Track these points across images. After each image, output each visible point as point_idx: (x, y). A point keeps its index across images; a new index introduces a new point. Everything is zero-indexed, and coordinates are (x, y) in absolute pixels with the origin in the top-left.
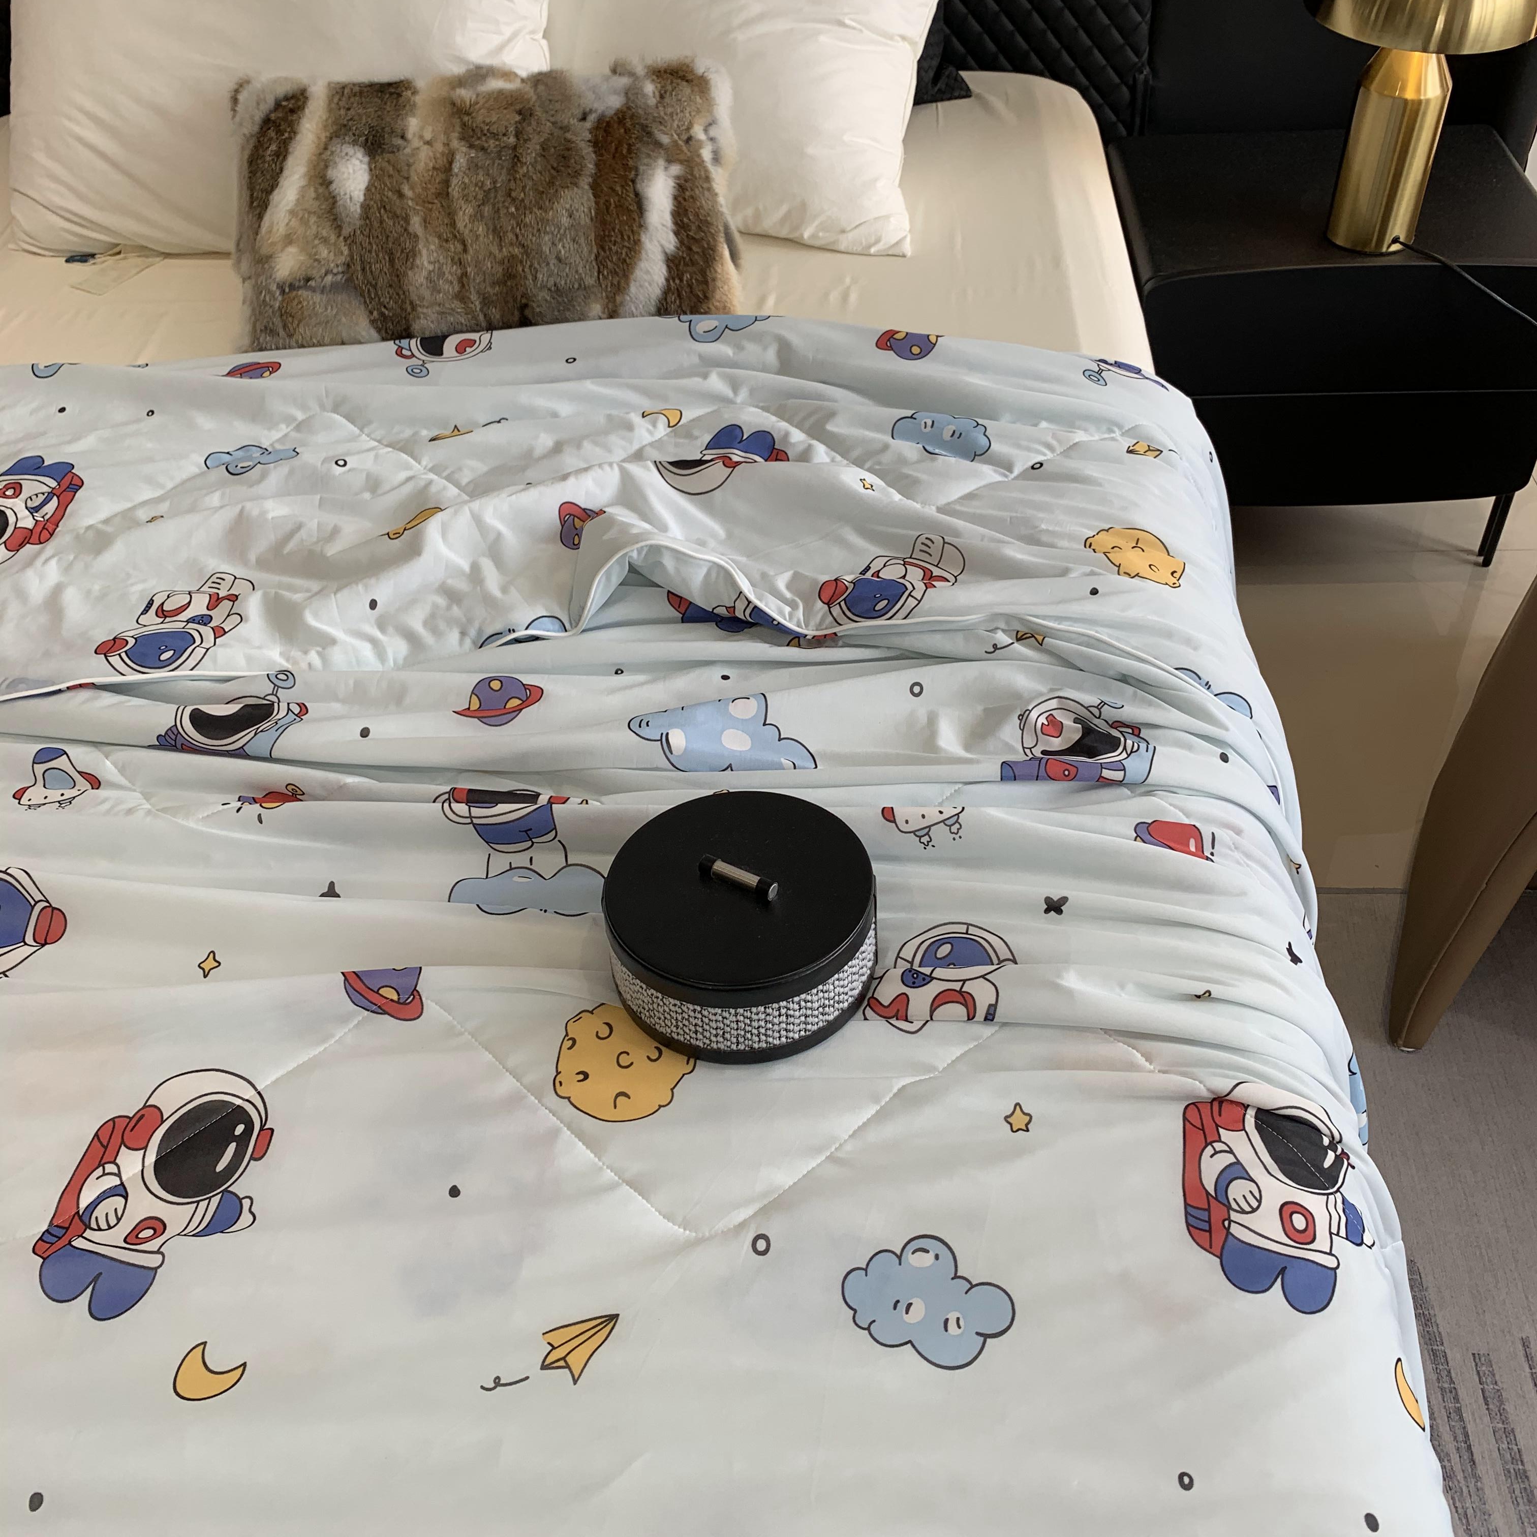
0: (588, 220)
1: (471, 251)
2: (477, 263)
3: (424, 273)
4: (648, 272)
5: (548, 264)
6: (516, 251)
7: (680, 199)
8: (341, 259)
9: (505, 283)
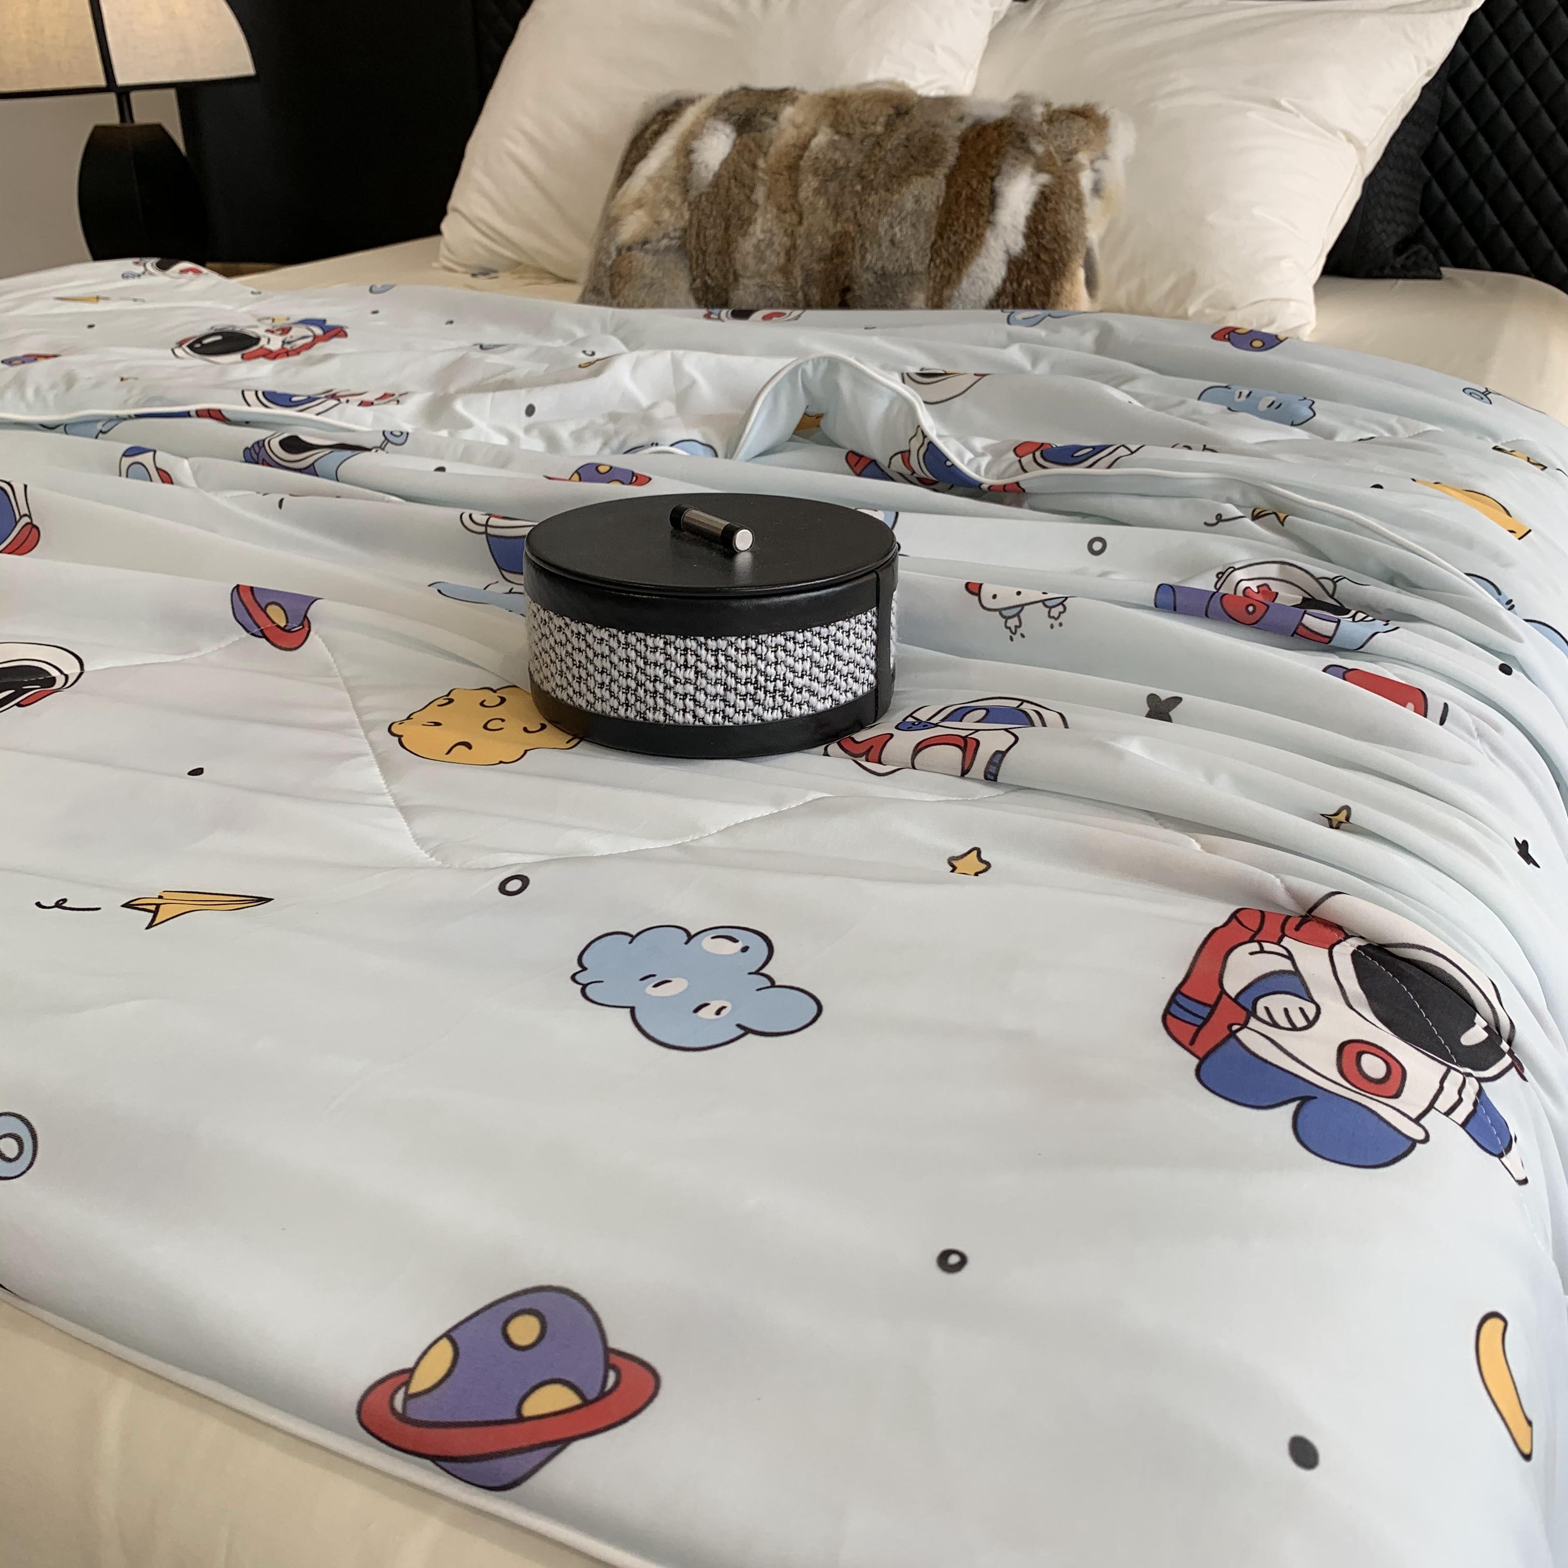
0: (933, 208)
1: (805, 223)
2: (809, 235)
3: (754, 241)
4: (984, 270)
5: (880, 246)
6: (851, 228)
7: (1040, 207)
8: (682, 224)
9: (832, 259)
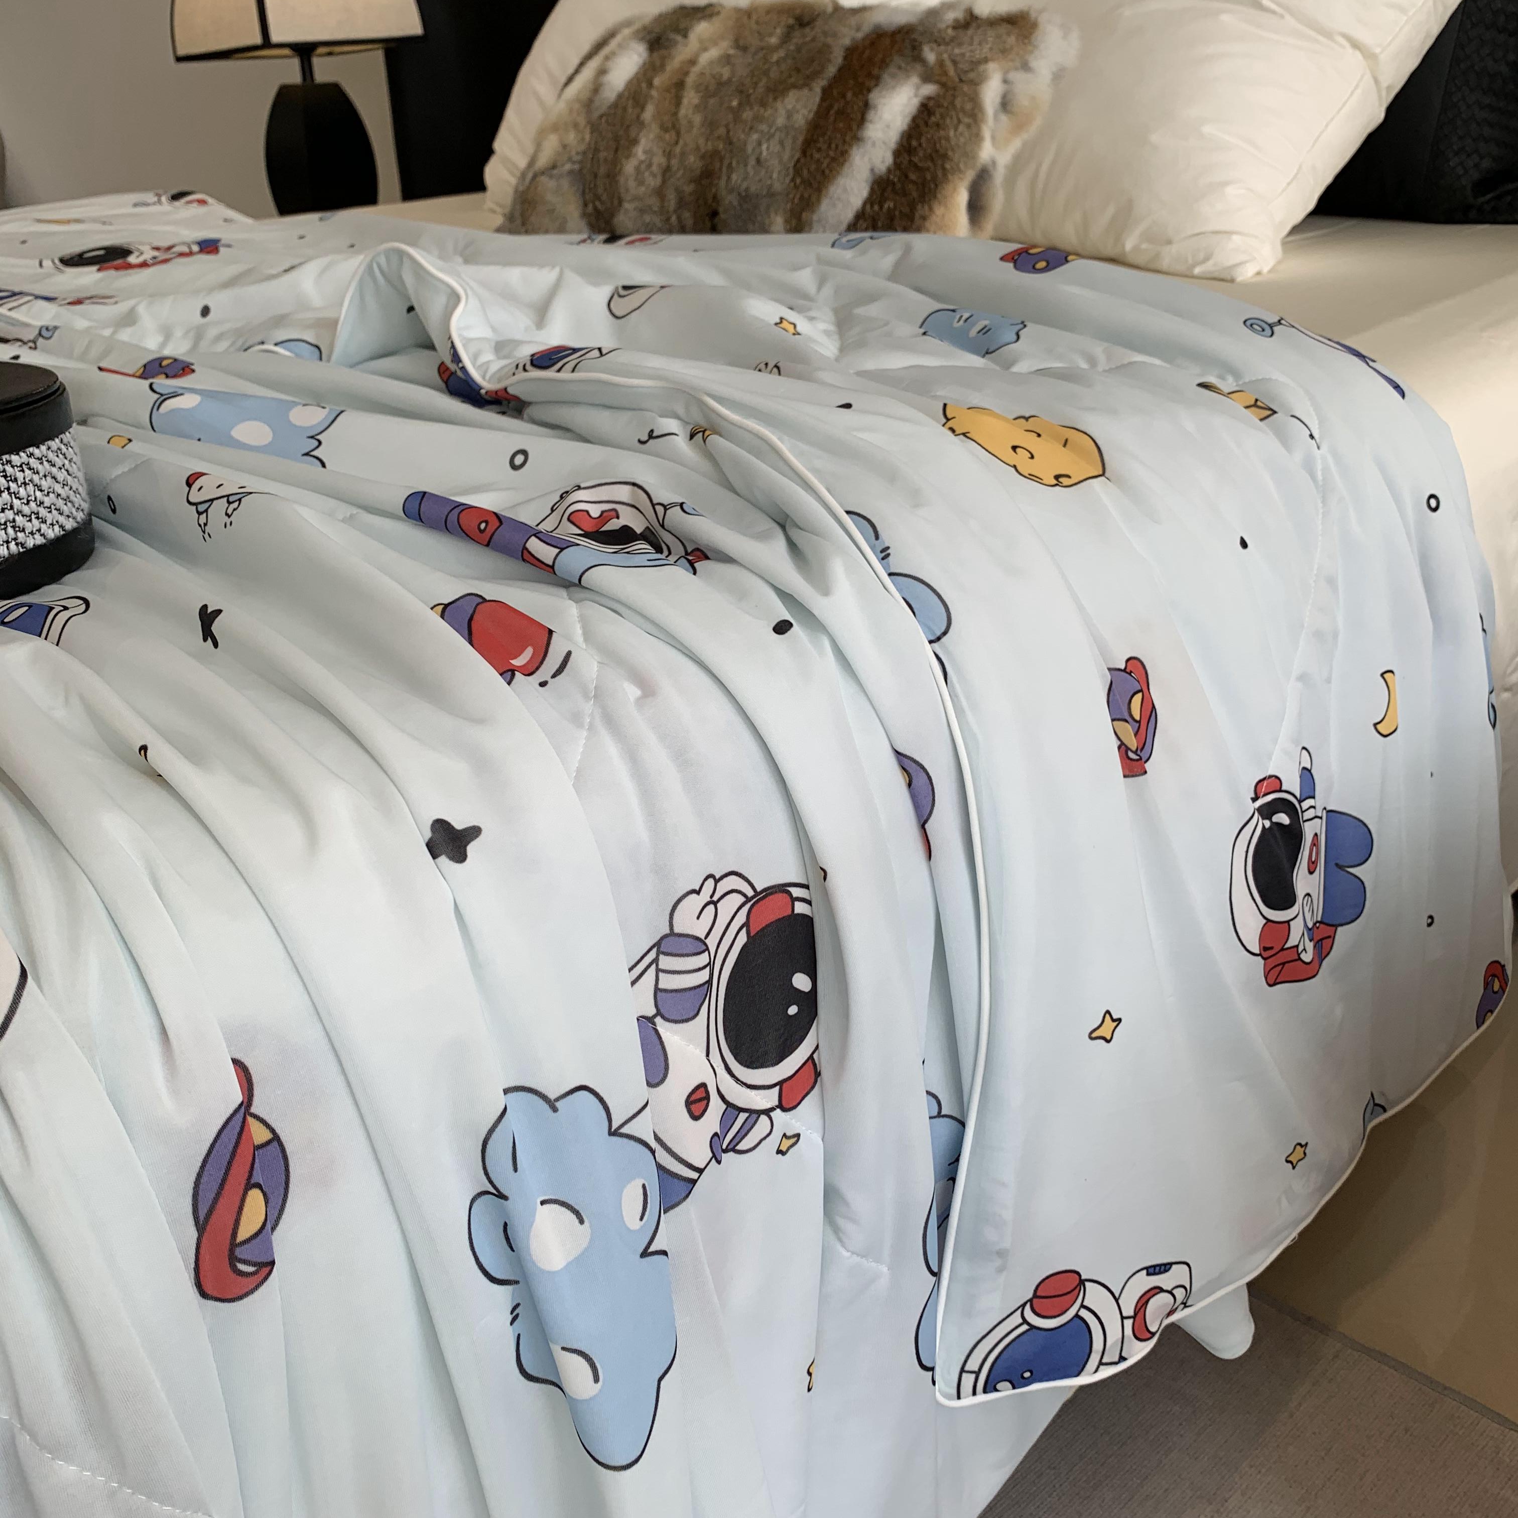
0: (803, 124)
1: (681, 142)
2: (683, 154)
3: (636, 163)
4: (845, 190)
5: (746, 165)
6: (721, 146)
7: (919, 121)
8: (582, 147)
9: (702, 180)
